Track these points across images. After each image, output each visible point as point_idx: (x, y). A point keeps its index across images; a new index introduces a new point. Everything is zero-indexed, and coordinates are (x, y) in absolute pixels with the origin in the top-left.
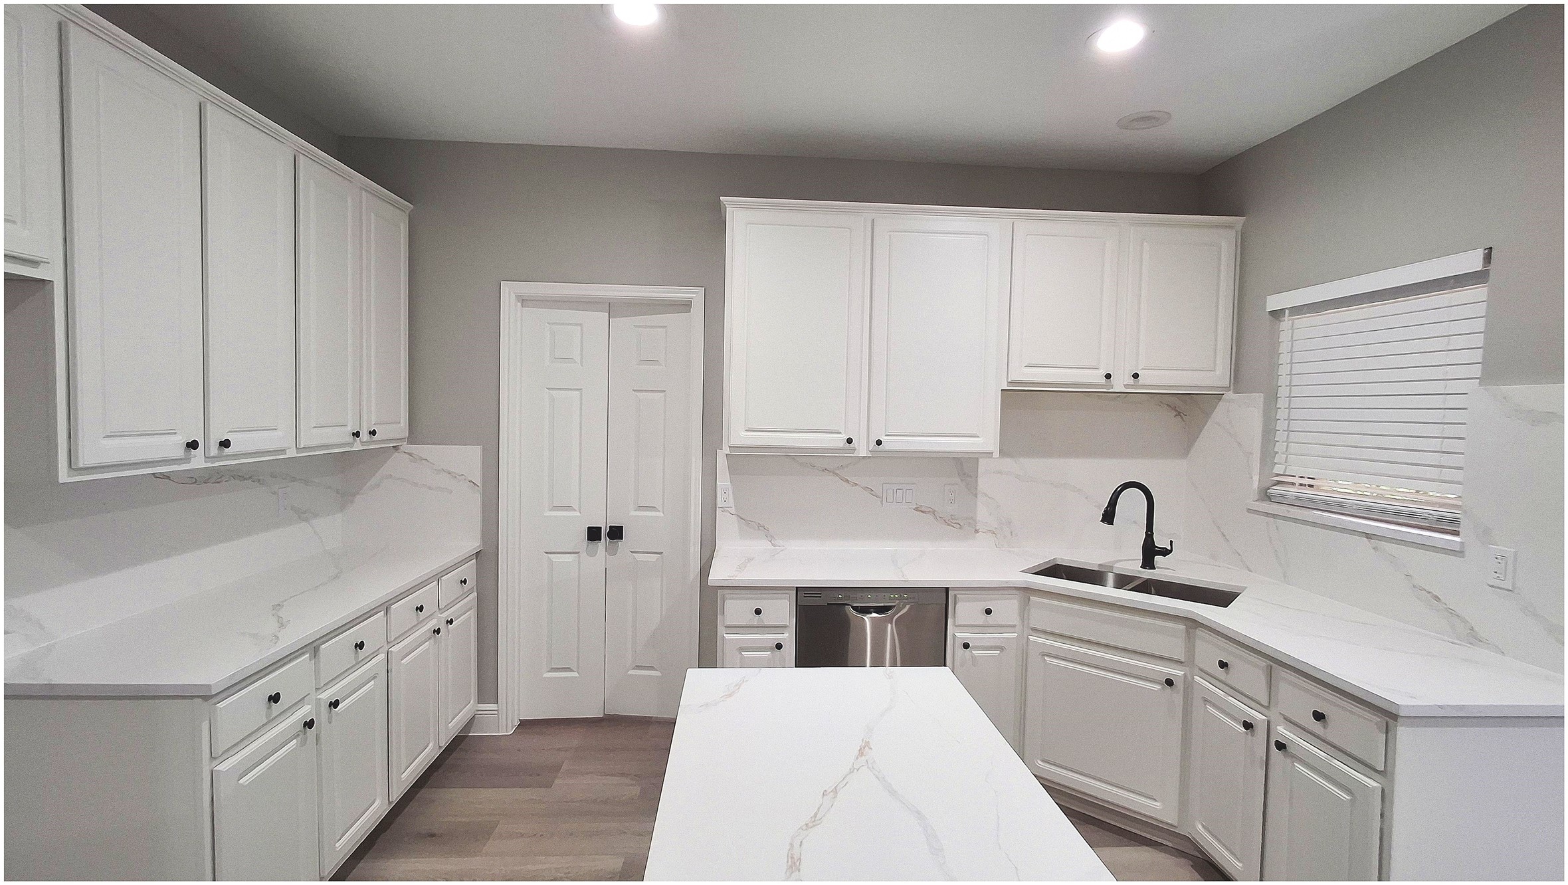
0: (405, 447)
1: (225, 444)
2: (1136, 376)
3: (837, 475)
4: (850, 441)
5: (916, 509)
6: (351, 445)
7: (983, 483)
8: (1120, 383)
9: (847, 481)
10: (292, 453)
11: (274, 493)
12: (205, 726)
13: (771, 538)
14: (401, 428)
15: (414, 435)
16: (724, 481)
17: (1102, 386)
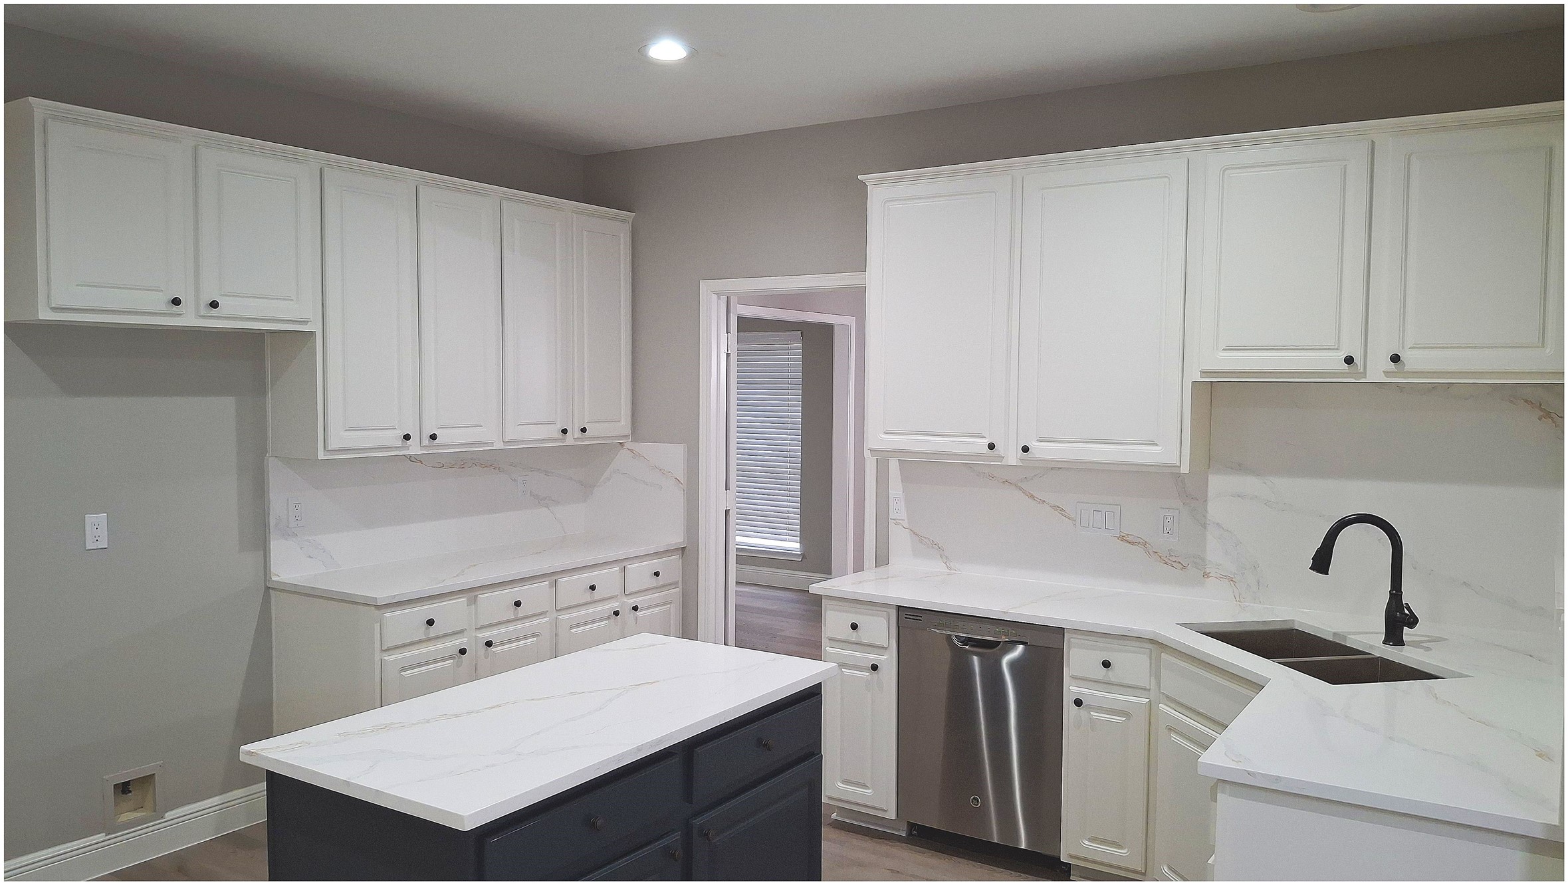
0: (629, 444)
1: (433, 437)
2: (1395, 359)
3: (1020, 489)
4: (991, 446)
5: (1122, 538)
6: (564, 440)
7: (1216, 510)
8: (1377, 370)
9: (1033, 497)
10: (498, 445)
11: (514, 480)
12: (377, 626)
13: (946, 560)
14: (623, 426)
15: (636, 432)
16: (896, 489)
17: (1343, 374)
